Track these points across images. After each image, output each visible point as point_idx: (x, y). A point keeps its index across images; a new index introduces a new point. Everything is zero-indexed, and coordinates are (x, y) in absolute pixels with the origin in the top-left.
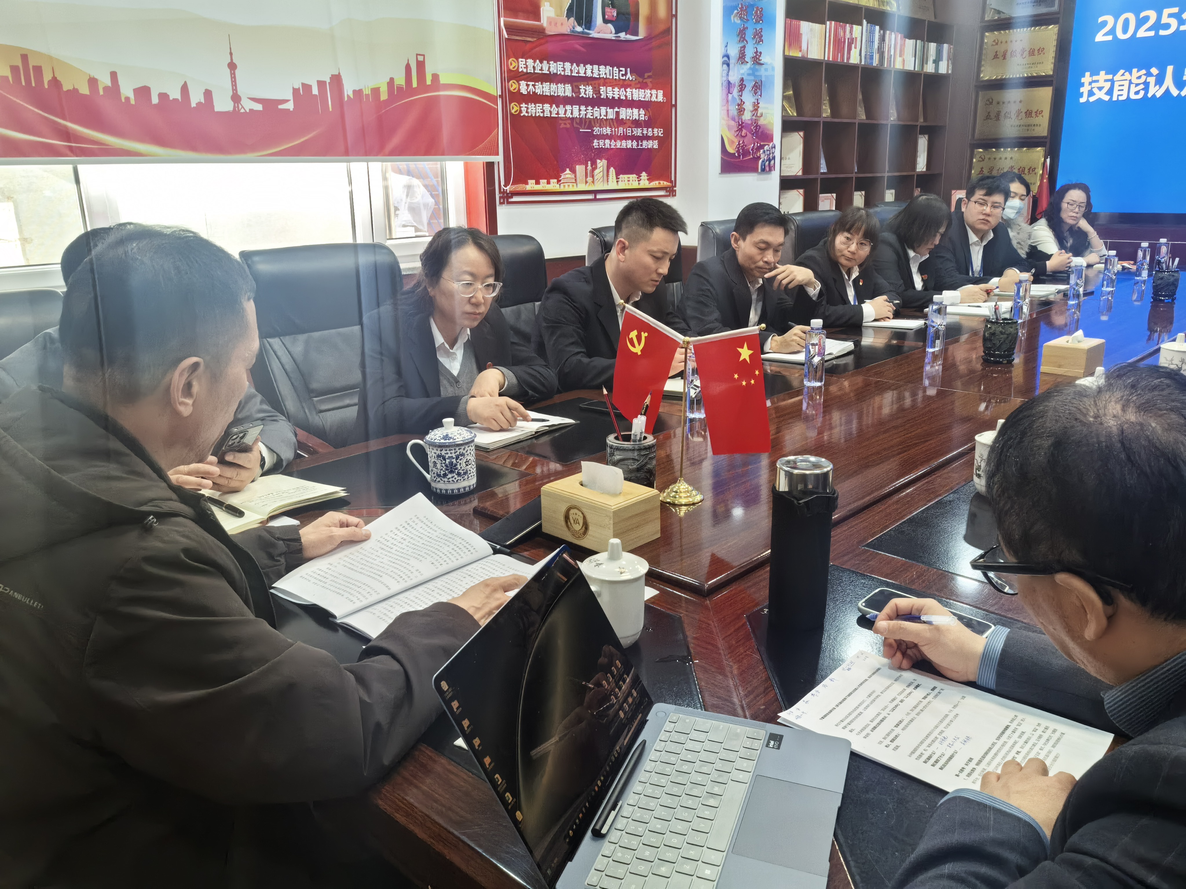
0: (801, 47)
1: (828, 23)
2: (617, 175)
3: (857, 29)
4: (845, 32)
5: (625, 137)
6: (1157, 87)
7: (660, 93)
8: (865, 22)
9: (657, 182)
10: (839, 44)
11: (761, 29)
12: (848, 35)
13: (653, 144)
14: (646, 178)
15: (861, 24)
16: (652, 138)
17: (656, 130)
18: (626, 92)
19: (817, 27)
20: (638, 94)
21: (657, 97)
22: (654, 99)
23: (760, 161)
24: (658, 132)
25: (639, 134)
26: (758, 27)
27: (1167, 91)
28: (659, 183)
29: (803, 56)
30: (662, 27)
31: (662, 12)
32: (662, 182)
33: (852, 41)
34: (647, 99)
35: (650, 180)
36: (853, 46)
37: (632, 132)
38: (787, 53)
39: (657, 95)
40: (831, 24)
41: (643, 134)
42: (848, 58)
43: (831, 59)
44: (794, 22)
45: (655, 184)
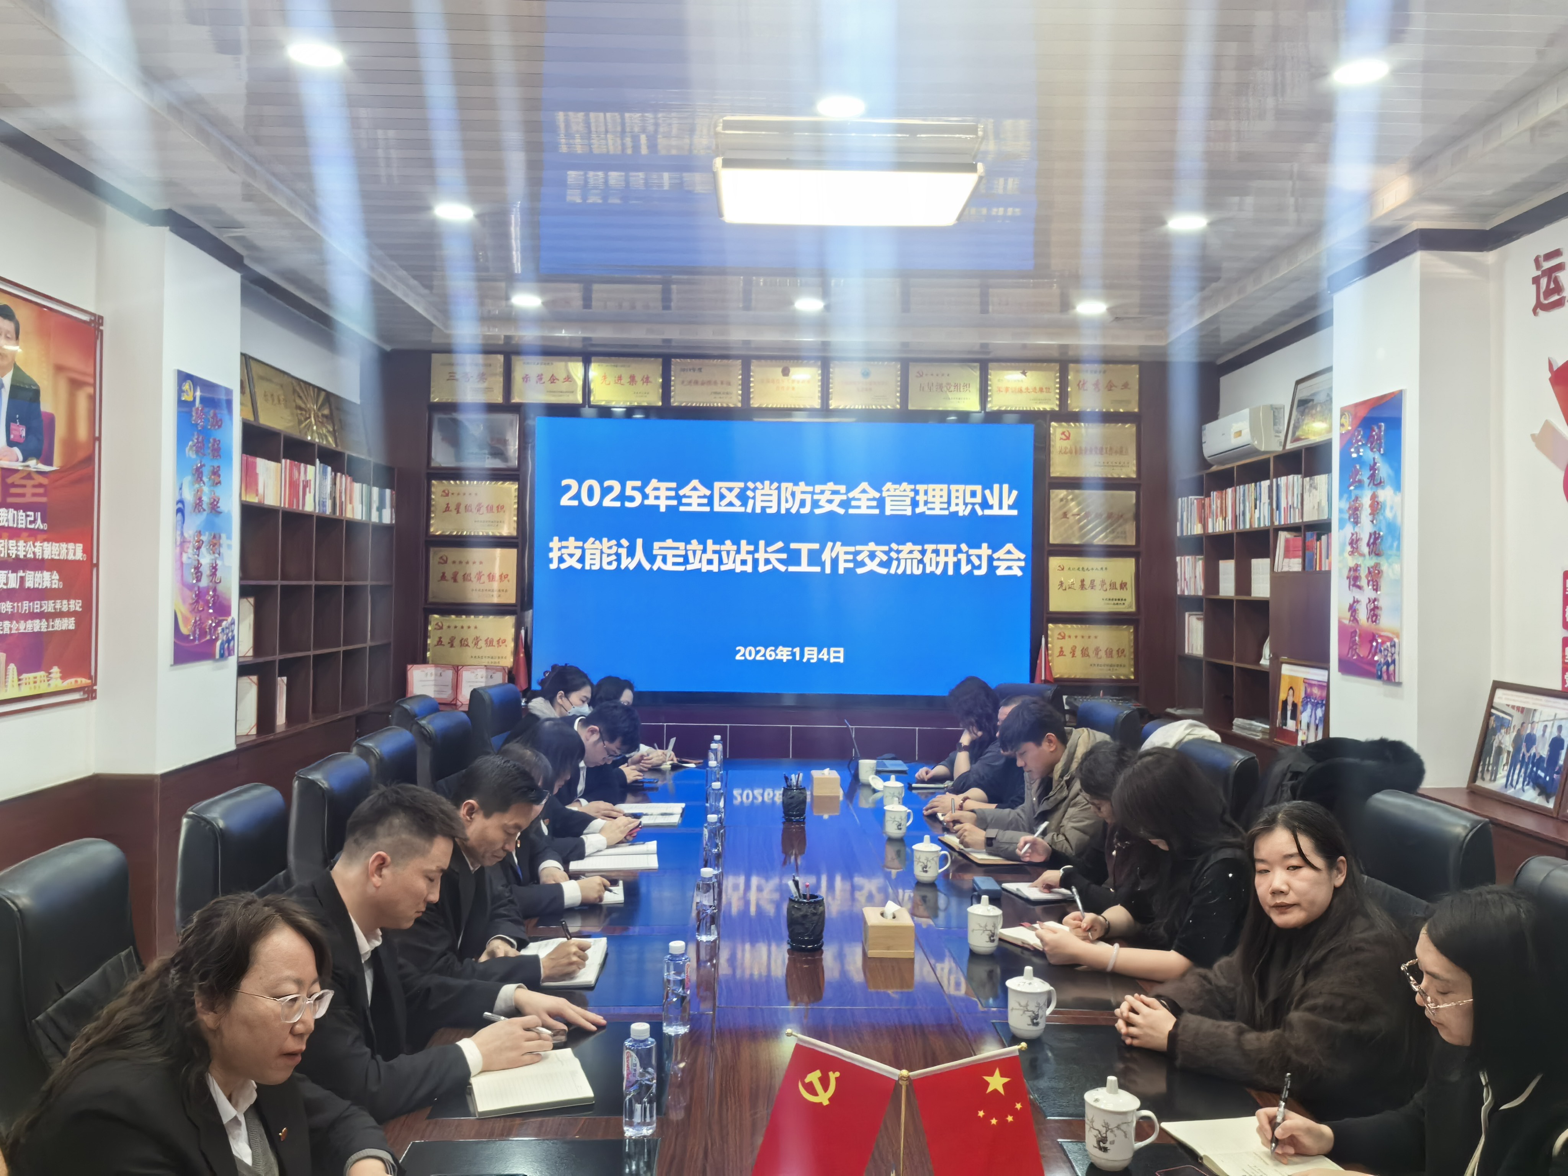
0: (257, 491)
1: (283, 461)
2: (20, 673)
3: (310, 468)
4: (299, 473)
5: (33, 616)
6: (630, 559)
7: (79, 547)
8: (318, 461)
9: (73, 680)
10: (295, 488)
11: (219, 467)
12: (302, 478)
13: (68, 624)
14: (59, 675)
15: (313, 464)
16: (68, 614)
17: (72, 602)
18: (35, 547)
19: (272, 465)
20: (49, 550)
21: (74, 554)
22: (71, 557)
23: (218, 643)
24: (76, 605)
25: (51, 610)
26: (216, 464)
27: (639, 564)
28: (76, 681)
29: (259, 503)
30: (82, 455)
31: (82, 433)
32: (79, 680)
33: (306, 484)
34: (62, 558)
35: (64, 677)
36: (308, 490)
37: (41, 607)
38: (244, 499)
39: (75, 550)
40: (286, 463)
41: (55, 609)
42: (304, 505)
43: (287, 506)
44: (251, 459)
45: (70, 683)
